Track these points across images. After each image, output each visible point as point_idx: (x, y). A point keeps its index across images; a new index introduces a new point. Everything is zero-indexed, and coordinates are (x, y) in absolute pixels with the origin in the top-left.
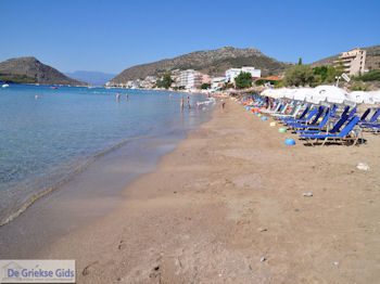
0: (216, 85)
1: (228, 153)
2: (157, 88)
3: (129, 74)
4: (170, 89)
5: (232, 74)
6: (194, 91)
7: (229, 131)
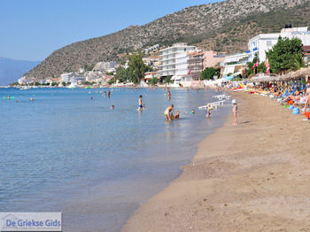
0: (230, 69)
1: (255, 207)
2: (117, 84)
3: (62, 60)
4: (143, 84)
5: (263, 45)
6: (187, 83)
7: (258, 160)
